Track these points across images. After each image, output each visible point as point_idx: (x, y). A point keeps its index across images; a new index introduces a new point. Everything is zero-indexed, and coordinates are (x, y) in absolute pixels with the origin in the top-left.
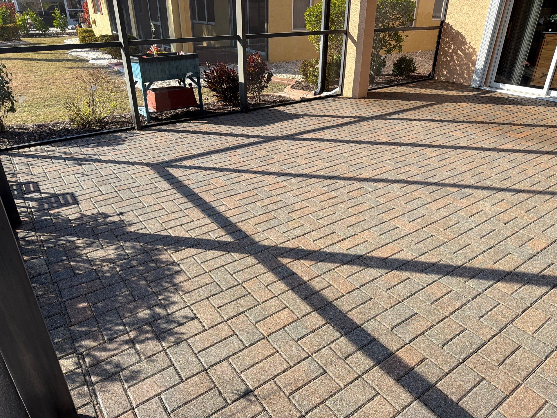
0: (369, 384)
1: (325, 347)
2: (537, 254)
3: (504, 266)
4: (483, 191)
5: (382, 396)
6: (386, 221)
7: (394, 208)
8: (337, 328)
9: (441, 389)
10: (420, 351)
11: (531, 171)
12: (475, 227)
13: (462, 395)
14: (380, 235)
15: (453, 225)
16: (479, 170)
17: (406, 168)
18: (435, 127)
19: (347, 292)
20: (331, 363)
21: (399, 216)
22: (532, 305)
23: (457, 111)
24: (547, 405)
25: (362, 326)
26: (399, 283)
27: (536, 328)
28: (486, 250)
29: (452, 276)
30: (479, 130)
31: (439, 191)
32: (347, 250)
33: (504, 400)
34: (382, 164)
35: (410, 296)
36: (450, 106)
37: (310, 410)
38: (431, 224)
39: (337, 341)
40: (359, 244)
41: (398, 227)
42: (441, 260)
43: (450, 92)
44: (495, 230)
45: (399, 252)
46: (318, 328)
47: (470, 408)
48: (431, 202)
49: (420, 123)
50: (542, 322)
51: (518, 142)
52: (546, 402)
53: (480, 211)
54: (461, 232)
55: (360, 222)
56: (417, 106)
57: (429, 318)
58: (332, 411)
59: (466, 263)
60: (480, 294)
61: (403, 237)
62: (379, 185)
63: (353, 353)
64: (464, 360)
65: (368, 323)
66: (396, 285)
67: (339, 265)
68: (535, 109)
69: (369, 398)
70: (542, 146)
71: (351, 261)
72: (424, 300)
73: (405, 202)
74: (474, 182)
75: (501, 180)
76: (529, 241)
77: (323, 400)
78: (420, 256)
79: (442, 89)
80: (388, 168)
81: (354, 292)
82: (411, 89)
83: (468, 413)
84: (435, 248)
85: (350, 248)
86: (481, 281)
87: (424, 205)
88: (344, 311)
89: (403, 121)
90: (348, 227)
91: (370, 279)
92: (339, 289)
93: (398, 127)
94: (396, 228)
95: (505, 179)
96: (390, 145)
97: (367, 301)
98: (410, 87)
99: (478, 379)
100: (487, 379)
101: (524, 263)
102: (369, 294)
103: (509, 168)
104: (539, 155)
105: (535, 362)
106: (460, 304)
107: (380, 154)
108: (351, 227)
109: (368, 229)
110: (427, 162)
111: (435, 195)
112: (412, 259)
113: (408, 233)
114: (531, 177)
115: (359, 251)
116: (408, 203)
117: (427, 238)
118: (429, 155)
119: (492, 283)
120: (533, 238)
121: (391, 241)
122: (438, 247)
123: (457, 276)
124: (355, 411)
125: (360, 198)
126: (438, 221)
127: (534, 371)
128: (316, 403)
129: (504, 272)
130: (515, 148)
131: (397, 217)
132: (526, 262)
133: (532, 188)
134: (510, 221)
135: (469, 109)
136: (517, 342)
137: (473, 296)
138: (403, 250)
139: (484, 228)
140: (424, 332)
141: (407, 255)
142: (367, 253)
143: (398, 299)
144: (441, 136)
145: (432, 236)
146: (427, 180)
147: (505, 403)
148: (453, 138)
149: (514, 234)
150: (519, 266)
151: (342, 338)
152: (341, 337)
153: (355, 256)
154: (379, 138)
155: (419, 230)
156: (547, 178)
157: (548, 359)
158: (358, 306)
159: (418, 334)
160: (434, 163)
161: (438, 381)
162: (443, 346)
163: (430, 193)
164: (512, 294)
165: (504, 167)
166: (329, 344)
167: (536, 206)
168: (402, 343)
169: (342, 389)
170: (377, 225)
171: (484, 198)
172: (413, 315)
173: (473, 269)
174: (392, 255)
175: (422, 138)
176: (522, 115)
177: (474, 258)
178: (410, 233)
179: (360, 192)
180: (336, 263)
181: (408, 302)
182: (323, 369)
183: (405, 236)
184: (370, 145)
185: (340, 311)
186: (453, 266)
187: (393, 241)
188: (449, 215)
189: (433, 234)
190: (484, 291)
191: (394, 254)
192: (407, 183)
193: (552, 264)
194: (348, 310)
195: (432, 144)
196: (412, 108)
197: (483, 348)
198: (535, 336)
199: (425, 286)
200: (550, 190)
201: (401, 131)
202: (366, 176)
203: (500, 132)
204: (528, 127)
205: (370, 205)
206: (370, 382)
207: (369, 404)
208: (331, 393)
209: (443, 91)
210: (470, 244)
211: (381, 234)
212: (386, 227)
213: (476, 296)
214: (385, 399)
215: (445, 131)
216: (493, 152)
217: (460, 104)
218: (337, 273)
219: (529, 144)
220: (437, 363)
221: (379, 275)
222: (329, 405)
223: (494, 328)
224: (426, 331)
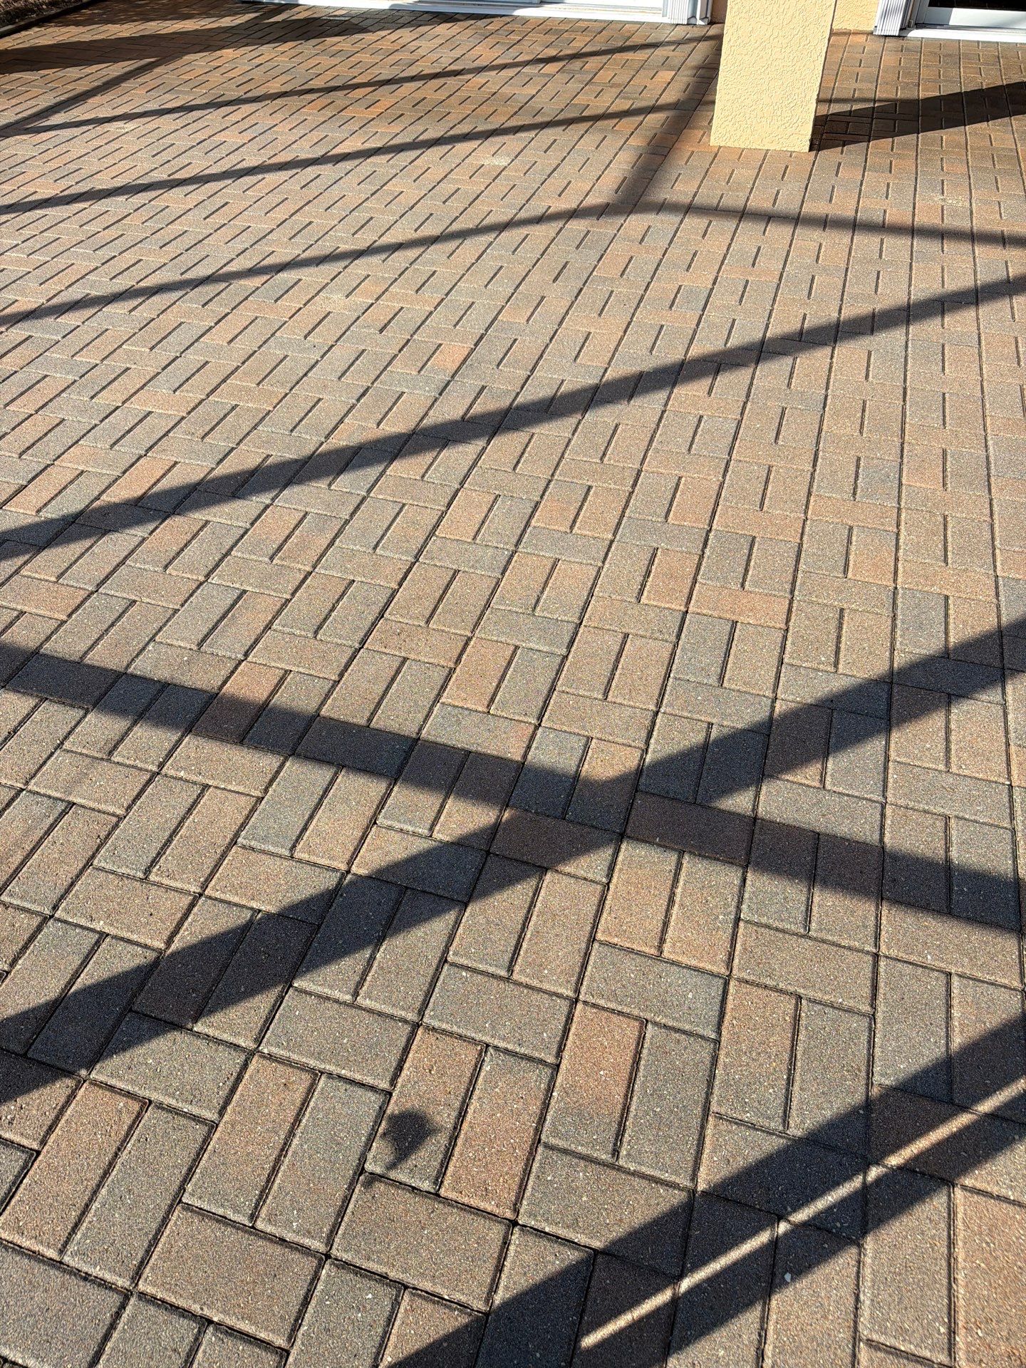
0: (181, 779)
1: (52, 754)
2: (453, 377)
3: (397, 425)
4: (321, 267)
5: (216, 787)
6: (117, 408)
7: (128, 369)
8: (69, 701)
9: (332, 716)
10: (273, 664)
11: (412, 194)
12: (322, 357)
13: (372, 707)
14: (112, 446)
15: (275, 368)
16: (301, 219)
17: (130, 257)
18: (174, 128)
19: (70, 610)
20: (77, 781)
21: (145, 385)
22: (462, 484)
23: (217, 73)
24: (519, 651)
25: (130, 671)
26: (190, 542)
27: (477, 526)
28: (354, 401)
29: (300, 482)
30: (279, 116)
31: (223, 294)
32: (38, 511)
33: (448, 678)
34: (62, 262)
35: (221, 560)
36: (198, 62)
37: (62, 897)
38: (224, 381)
39: (78, 729)
40: (65, 488)
41: (150, 413)
42: (268, 456)
43: (187, 22)
44: (363, 351)
45: (169, 470)
46: (22, 723)
47: (392, 723)
48: (211, 328)
49: (131, 125)
50: (486, 510)
51: (371, 129)
52: (517, 648)
53: (325, 318)
54: (295, 379)
55: (50, 431)
56: (111, 77)
57: (274, 590)
58: (113, 873)
59: (322, 443)
60: (364, 499)
61: (169, 431)
62: (70, 319)
63: (126, 734)
64: (363, 642)
65: (141, 657)
66: (182, 550)
67: (27, 557)
68: (394, 37)
69: (189, 806)
70: (422, 129)
71: (57, 535)
72: (253, 557)
73: (150, 346)
74: (297, 252)
75: (353, 231)
76: (433, 354)
77: (84, 862)
78: (218, 463)
79: (164, 19)
80: (82, 266)
81: (87, 604)
82: (81, 29)
83: (390, 732)
84: (248, 434)
85: (45, 505)
86: (360, 473)
87: (197, 340)
88: (75, 658)
89: (85, 128)
90: (21, 455)
91: (118, 560)
92: (48, 613)
93: (77, 148)
94: (145, 417)
95: (362, 227)
96: (68, 204)
97: (124, 612)
98: (77, 24)
99: (396, 664)
100: (412, 656)
101: (433, 404)
102: (125, 595)
103: (364, 197)
104: (419, 152)
105: (487, 585)
106: (330, 536)
107: (50, 235)
108: (30, 451)
109: (77, 442)
110: (177, 228)
111: (218, 308)
112: (202, 476)
113: (178, 418)
114: (413, 207)
115: (72, 503)
116: (157, 344)
117: (225, 416)
118: (177, 209)
119: (381, 468)
120: (440, 345)
121: (144, 453)
122: (255, 428)
123: (310, 479)
124: (165, 845)
125: (31, 369)
126: (238, 367)
127: (488, 605)
128: (70, 875)
129: (399, 436)
130: (368, 145)
131: (142, 388)
132: (436, 400)
133: (420, 234)
134: (389, 322)
135: (245, 64)
136: (450, 566)
137: (351, 508)
138: (176, 463)
139: (342, 354)
140: (271, 622)
141: (191, 471)
142: (92, 502)
143: (195, 577)
144: (194, 152)
145: (233, 408)
146: (188, 276)
147: (451, 683)
148: (223, 150)
149: (403, 347)
150: (426, 414)
151: (89, 716)
152: (85, 716)
153: (64, 518)
154: (33, 190)
155: (200, 403)
156: (444, 203)
157: (507, 574)
158: (107, 631)
159: (259, 631)
160: (194, 226)
161: (323, 703)
162: (316, 633)
163: (203, 306)
164: (423, 476)
165: (353, 198)
166: (62, 743)
167: (435, 272)
168: (230, 665)
169: (120, 819)
170: (96, 425)
171: (327, 284)
172: (239, 598)
173: (339, 452)
174: (155, 484)
175: (147, 166)
176: (365, 58)
177: (335, 428)
178: (183, 418)
179: (26, 352)
180: (17, 555)
181: (219, 576)
182: (63, 801)
183: (173, 428)
184: (13, 215)
185: (66, 661)
186: (296, 461)
187: (147, 451)
188: (259, 348)
189: (234, 403)
190: (369, 491)
191: (158, 481)
192: (142, 295)
193: (483, 388)
194: (85, 649)
195: (176, 176)
196: (98, 87)
197: (392, 605)
198: (478, 541)
199: (248, 526)
200: (456, 227)
201: (86, 158)
202: (27, 302)
203: (328, 113)
204: (385, 87)
205: (61, 378)
206: (182, 774)
207: (191, 817)
208: (98, 841)
209: (168, 23)
210: (320, 400)
211: (115, 444)
212: (121, 420)
213: (357, 508)
214: (224, 789)
215: (200, 136)
216: (322, 167)
217: (218, 53)
218: (29, 577)
219: (396, 128)
220: (312, 672)
221: (137, 540)
222: (103, 864)
223: (404, 558)
224: (274, 618)
